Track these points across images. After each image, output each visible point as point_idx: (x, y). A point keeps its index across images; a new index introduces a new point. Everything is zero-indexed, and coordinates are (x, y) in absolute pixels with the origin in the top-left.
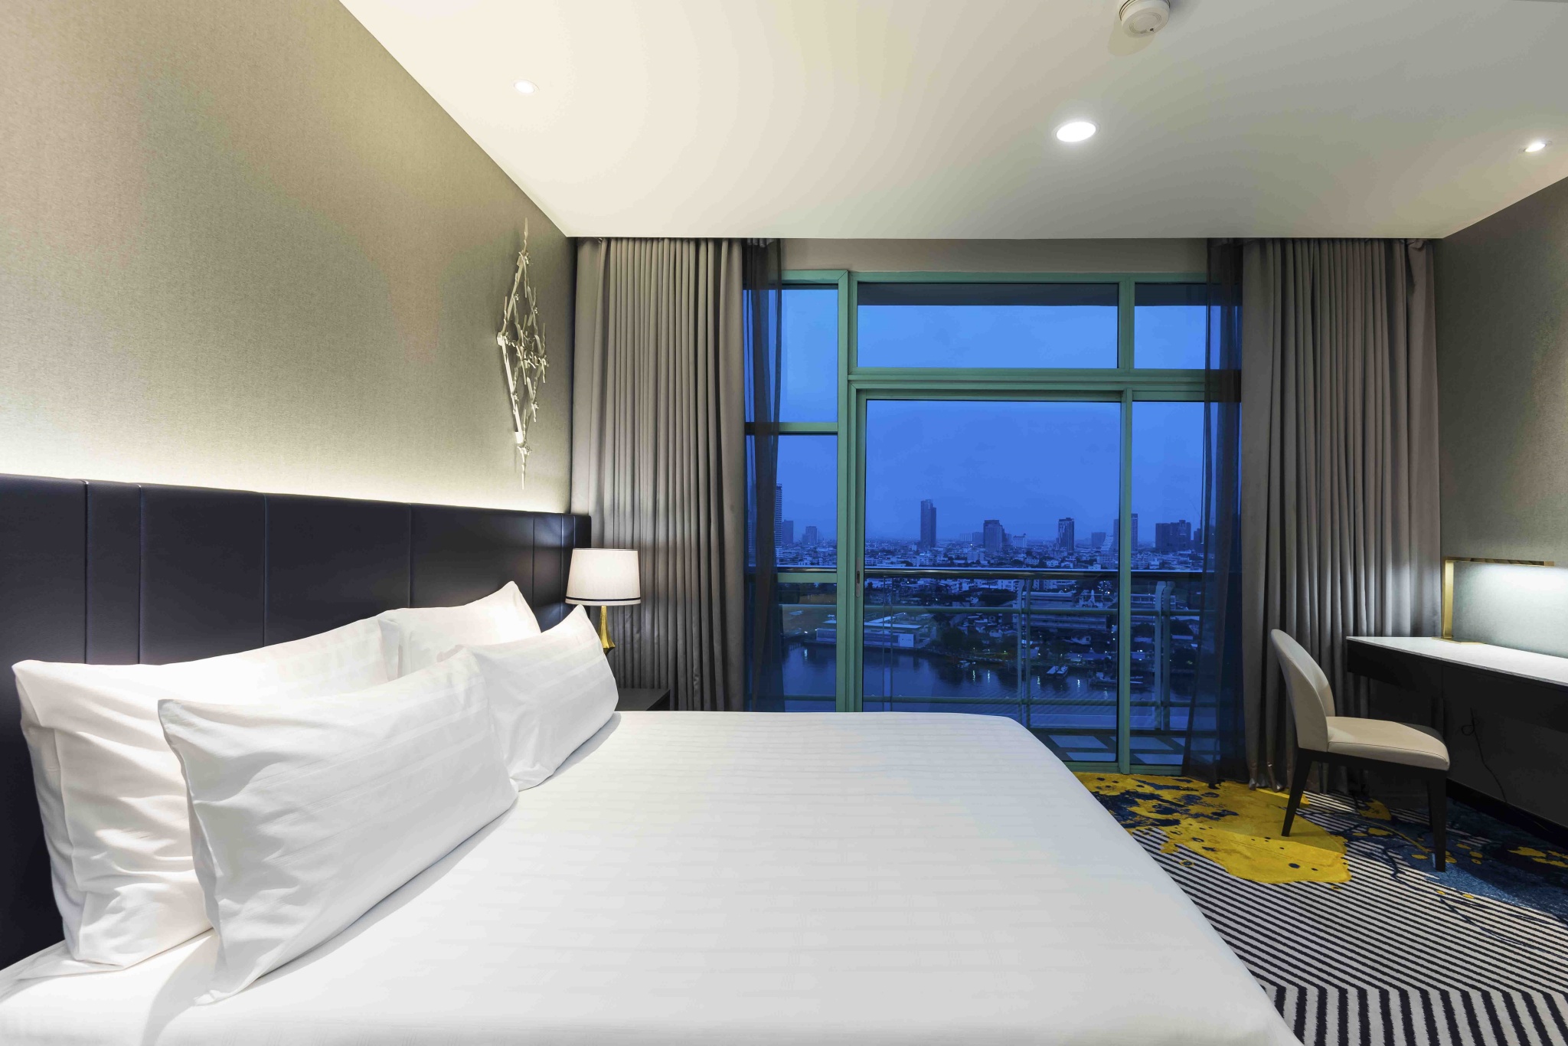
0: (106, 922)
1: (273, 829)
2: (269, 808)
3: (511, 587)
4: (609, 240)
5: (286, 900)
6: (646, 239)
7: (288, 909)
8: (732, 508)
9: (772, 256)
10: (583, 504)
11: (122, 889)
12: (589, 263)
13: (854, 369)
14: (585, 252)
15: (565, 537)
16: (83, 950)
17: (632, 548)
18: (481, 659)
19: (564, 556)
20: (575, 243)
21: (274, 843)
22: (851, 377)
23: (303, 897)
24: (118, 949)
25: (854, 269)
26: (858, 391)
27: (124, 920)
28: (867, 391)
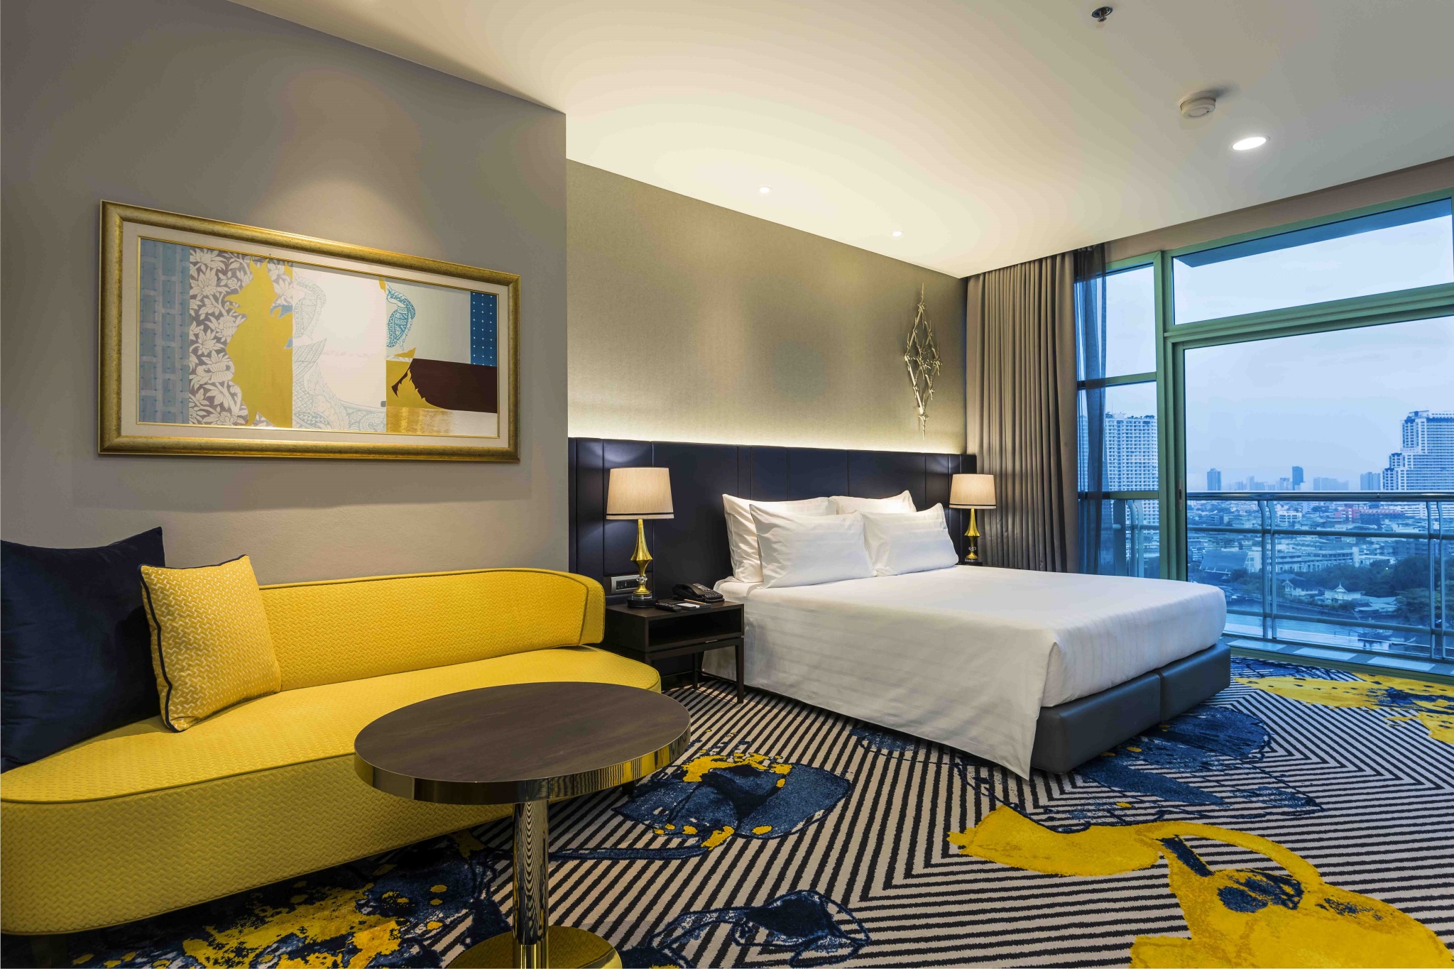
0: (741, 569)
1: (775, 546)
2: (774, 540)
3: (907, 493)
4: (984, 274)
5: (778, 567)
6: (1007, 268)
7: (778, 570)
8: (1066, 444)
9: (1097, 256)
10: (973, 448)
11: (744, 561)
12: (974, 290)
13: (1170, 327)
14: (971, 284)
15: (951, 468)
16: (736, 576)
17: (990, 473)
18: (864, 517)
19: (948, 478)
20: (966, 280)
21: (775, 550)
22: (1166, 335)
23: (783, 568)
24: (744, 577)
25: (1167, 248)
26: (1174, 345)
27: (745, 569)
28: (1183, 343)
